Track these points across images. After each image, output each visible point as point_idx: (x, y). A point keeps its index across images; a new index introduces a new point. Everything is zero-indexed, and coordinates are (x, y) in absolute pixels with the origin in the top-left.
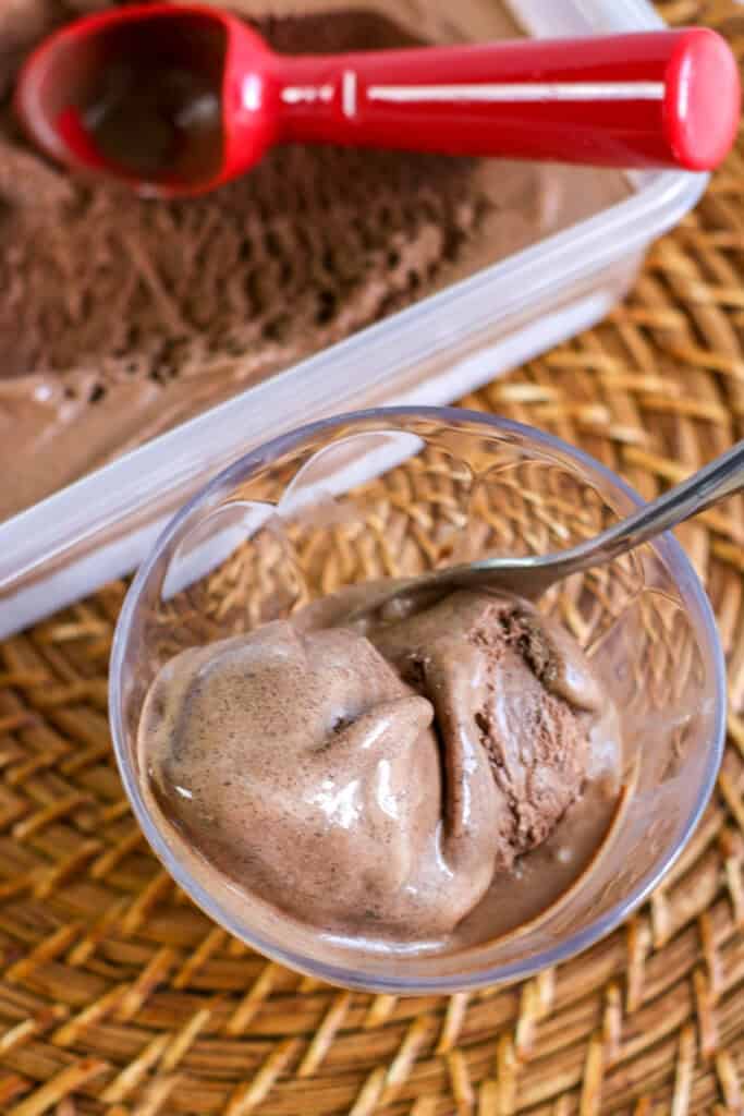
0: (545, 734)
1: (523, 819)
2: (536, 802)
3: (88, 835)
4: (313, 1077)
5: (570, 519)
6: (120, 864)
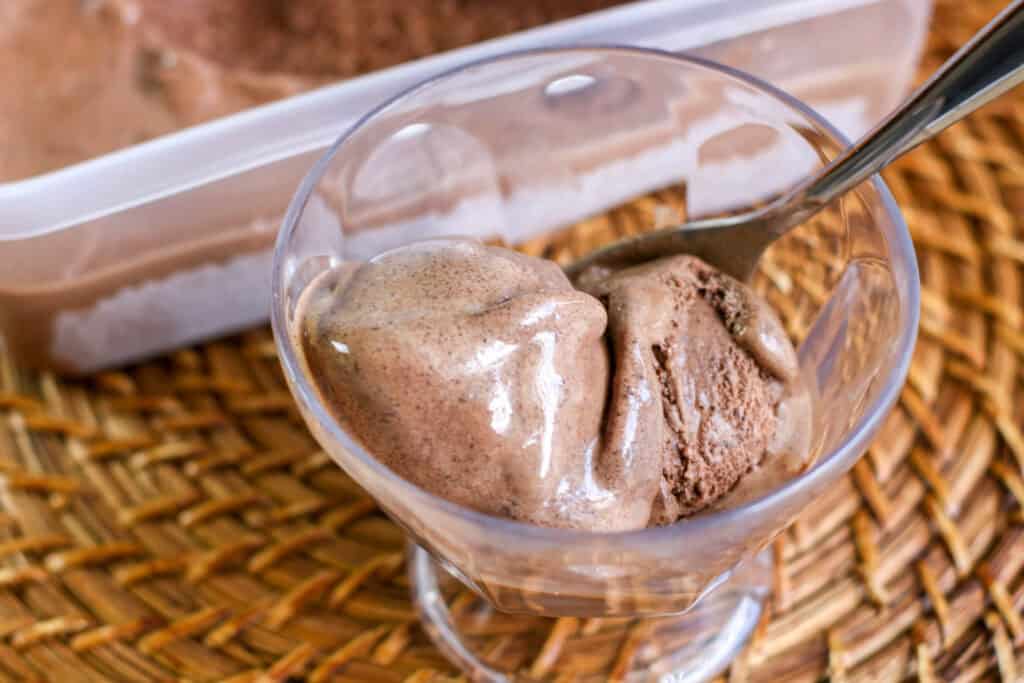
0: (726, 383)
1: (691, 467)
2: (709, 454)
3: (255, 530)
5: (795, 272)
6: (281, 562)
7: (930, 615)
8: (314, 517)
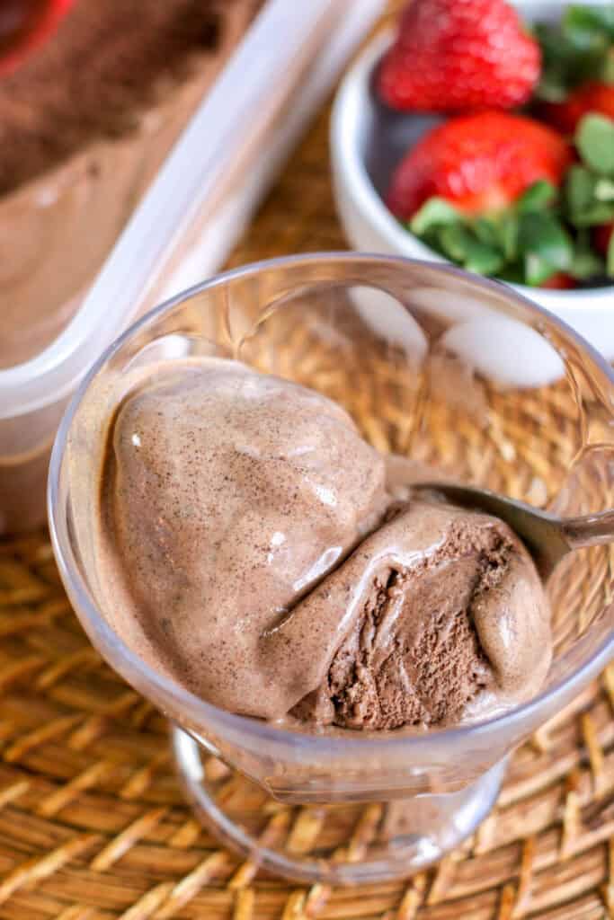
4: (105, 873)
7: (586, 765)
8: (34, 606)
